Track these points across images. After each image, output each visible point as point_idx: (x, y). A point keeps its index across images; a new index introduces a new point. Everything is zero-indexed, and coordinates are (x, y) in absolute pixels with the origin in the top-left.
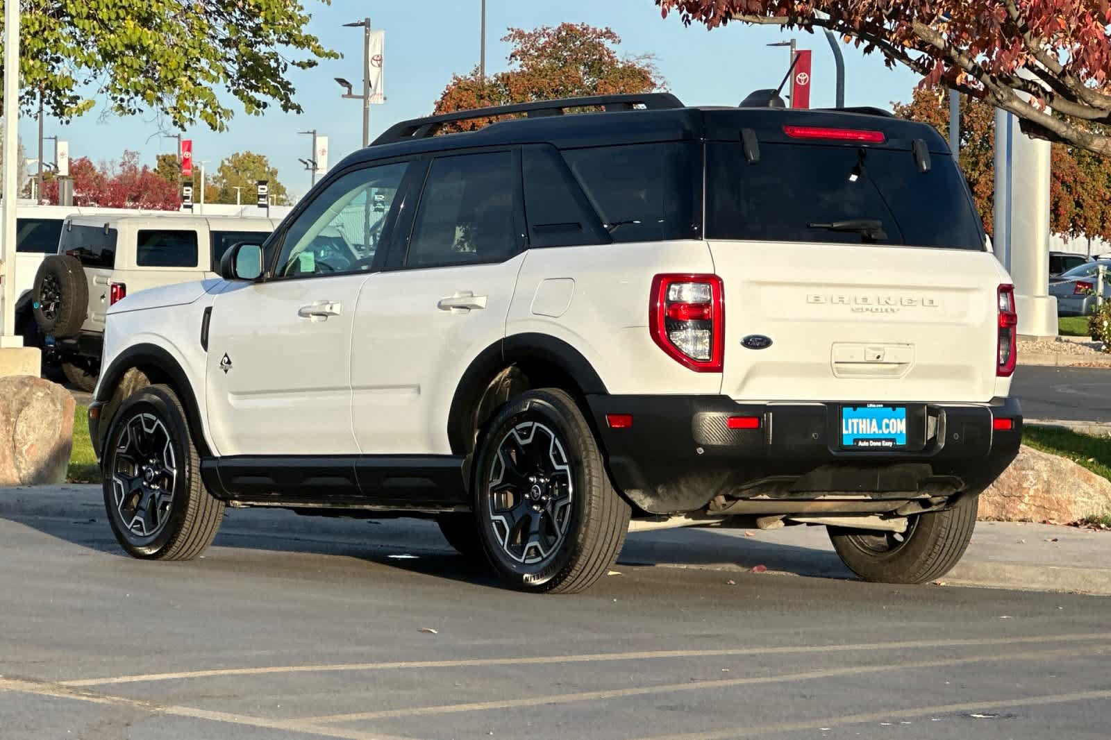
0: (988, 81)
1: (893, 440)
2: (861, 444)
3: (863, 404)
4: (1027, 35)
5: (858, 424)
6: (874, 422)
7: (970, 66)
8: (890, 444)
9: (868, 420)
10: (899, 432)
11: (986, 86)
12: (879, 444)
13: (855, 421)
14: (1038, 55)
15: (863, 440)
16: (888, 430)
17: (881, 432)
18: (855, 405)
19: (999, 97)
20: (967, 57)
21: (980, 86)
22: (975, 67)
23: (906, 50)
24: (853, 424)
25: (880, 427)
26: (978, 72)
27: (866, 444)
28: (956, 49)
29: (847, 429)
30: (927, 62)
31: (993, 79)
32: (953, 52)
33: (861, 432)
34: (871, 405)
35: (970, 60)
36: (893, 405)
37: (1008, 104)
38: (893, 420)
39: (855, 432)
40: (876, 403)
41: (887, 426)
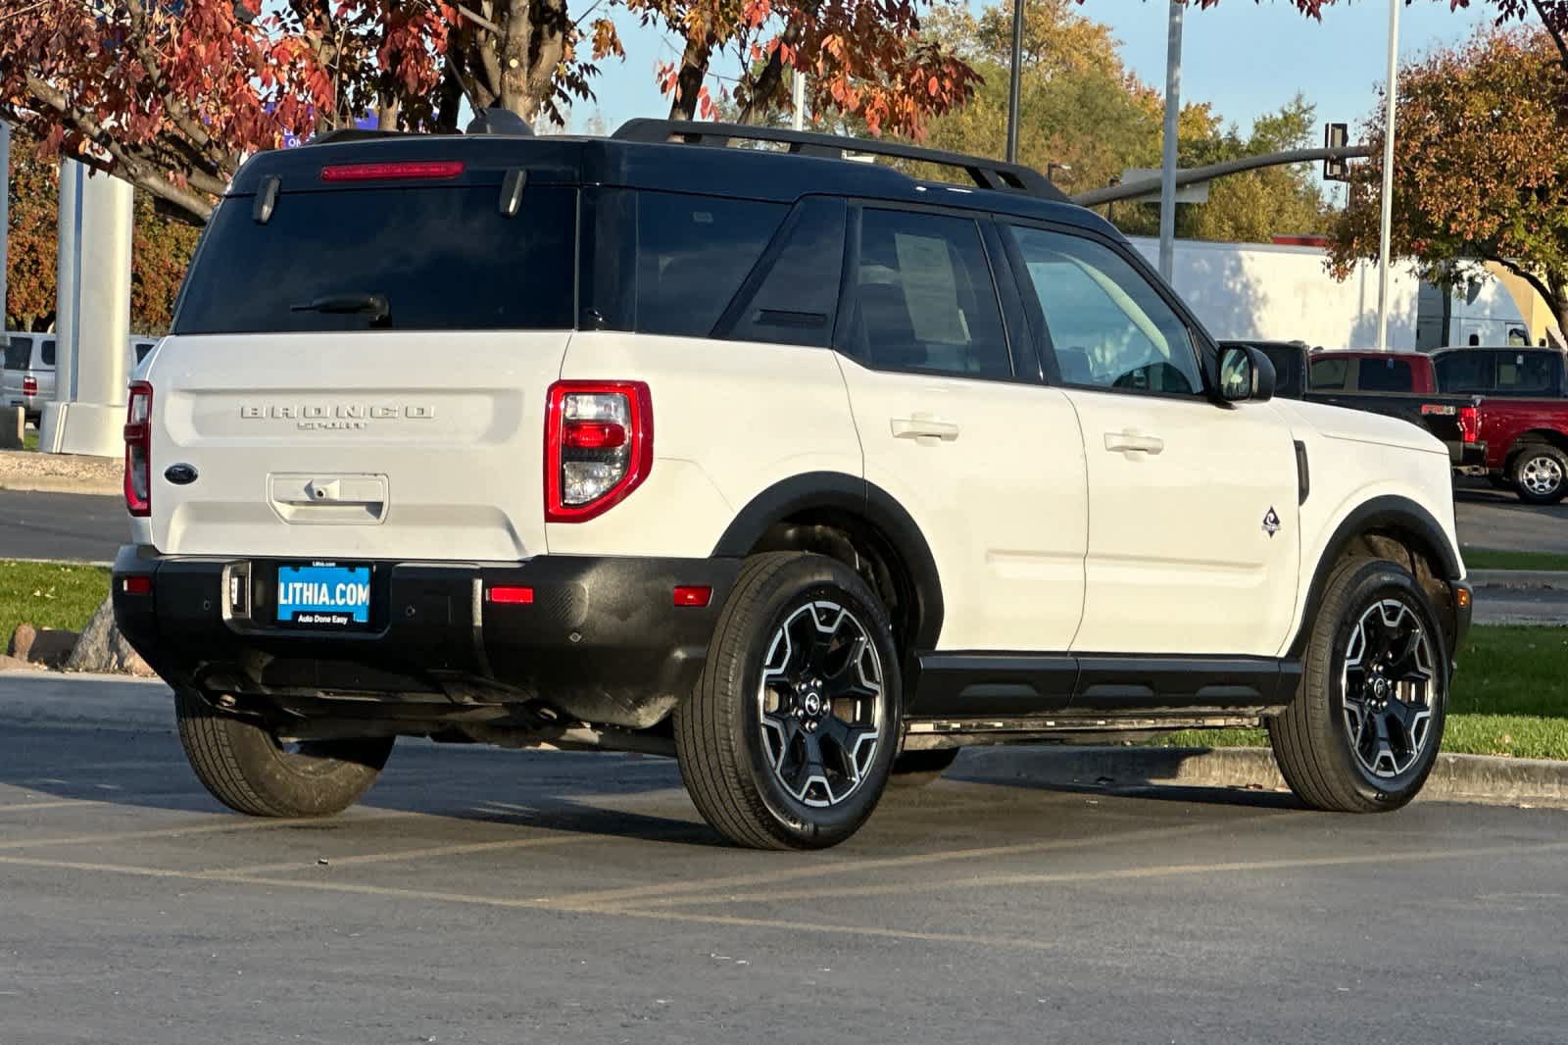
0: (119, 151)
1: (349, 615)
2: (301, 619)
3: (307, 562)
4: (169, 97)
5: (302, 589)
6: (324, 587)
7: (97, 132)
8: (343, 620)
9: (316, 585)
10: (359, 603)
11: (115, 158)
12: (328, 620)
13: (298, 586)
14: (181, 123)
15: (305, 614)
16: (343, 600)
17: (333, 602)
18: (297, 563)
19: (132, 171)
20: (92, 120)
21: (107, 157)
22: (103, 133)
23: (16, 109)
24: (294, 589)
25: (332, 596)
26: (105, 139)
27: (308, 619)
28: (79, 111)
29: (286, 597)
30: (41, 125)
31: (124, 150)
32: (76, 114)
33: (305, 602)
34: (318, 564)
35: (97, 124)
36: (351, 564)
37: (143, 180)
38: (352, 586)
39: (297, 602)
40: (325, 560)
41: (343, 594)
